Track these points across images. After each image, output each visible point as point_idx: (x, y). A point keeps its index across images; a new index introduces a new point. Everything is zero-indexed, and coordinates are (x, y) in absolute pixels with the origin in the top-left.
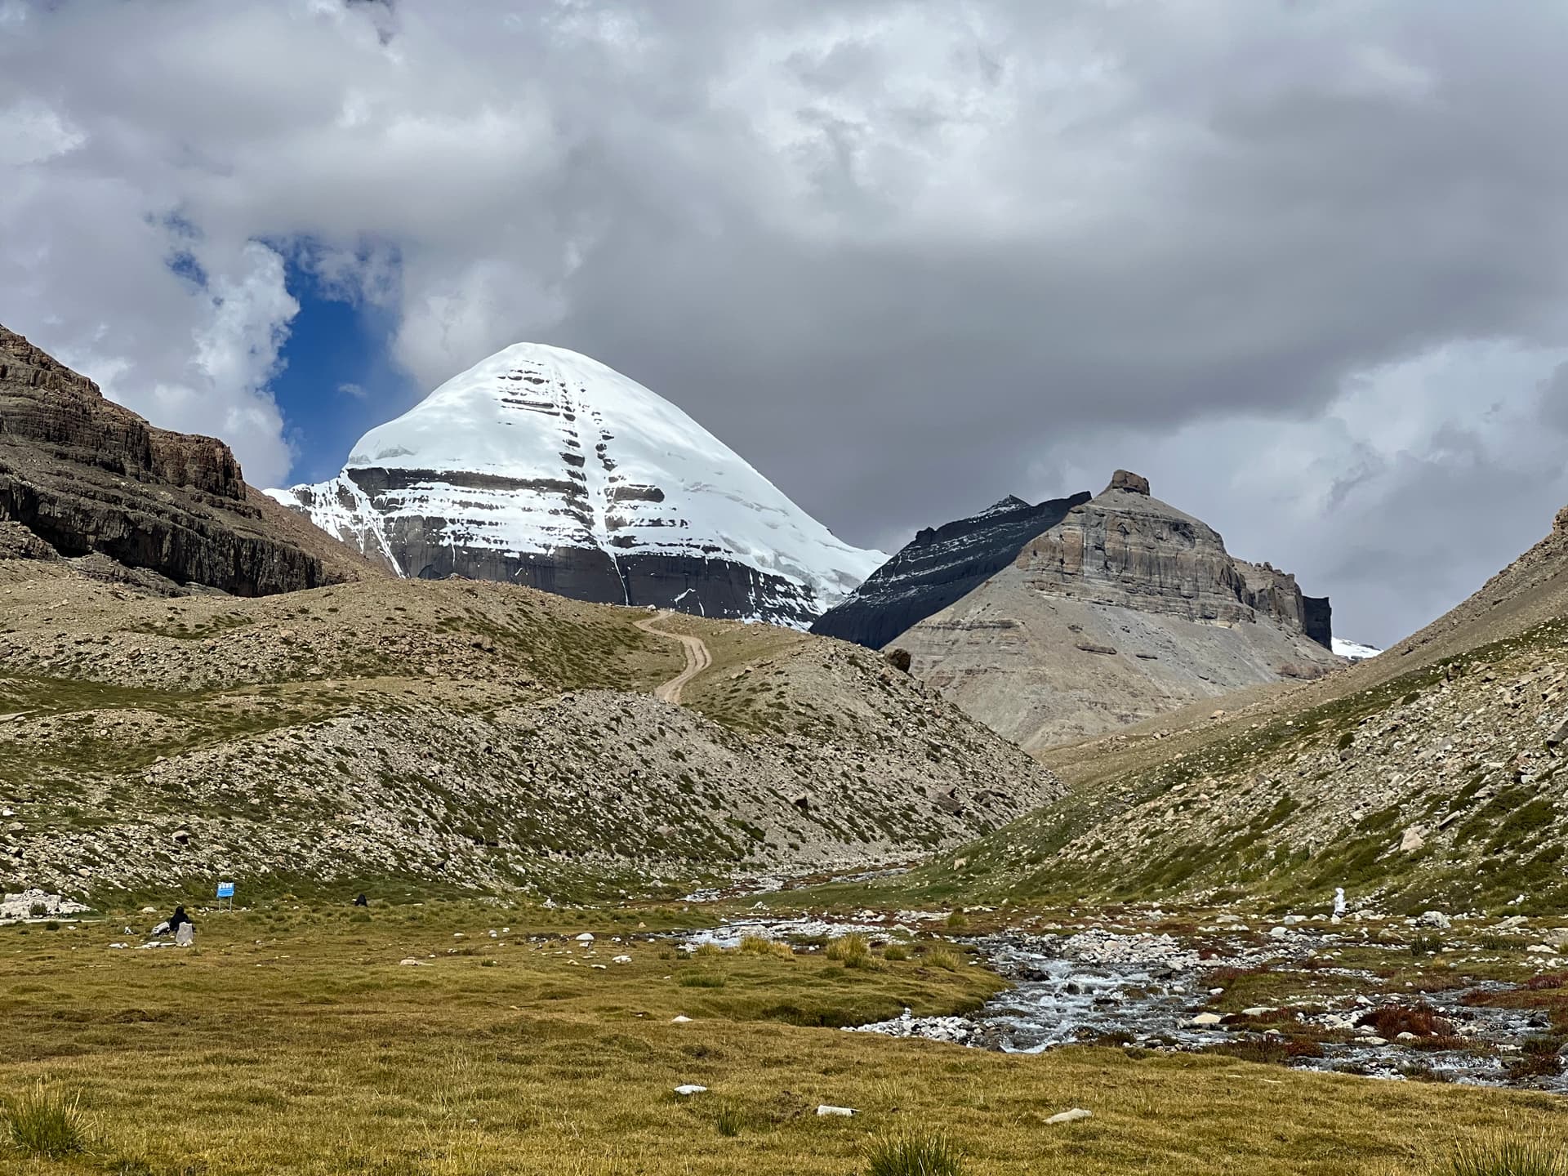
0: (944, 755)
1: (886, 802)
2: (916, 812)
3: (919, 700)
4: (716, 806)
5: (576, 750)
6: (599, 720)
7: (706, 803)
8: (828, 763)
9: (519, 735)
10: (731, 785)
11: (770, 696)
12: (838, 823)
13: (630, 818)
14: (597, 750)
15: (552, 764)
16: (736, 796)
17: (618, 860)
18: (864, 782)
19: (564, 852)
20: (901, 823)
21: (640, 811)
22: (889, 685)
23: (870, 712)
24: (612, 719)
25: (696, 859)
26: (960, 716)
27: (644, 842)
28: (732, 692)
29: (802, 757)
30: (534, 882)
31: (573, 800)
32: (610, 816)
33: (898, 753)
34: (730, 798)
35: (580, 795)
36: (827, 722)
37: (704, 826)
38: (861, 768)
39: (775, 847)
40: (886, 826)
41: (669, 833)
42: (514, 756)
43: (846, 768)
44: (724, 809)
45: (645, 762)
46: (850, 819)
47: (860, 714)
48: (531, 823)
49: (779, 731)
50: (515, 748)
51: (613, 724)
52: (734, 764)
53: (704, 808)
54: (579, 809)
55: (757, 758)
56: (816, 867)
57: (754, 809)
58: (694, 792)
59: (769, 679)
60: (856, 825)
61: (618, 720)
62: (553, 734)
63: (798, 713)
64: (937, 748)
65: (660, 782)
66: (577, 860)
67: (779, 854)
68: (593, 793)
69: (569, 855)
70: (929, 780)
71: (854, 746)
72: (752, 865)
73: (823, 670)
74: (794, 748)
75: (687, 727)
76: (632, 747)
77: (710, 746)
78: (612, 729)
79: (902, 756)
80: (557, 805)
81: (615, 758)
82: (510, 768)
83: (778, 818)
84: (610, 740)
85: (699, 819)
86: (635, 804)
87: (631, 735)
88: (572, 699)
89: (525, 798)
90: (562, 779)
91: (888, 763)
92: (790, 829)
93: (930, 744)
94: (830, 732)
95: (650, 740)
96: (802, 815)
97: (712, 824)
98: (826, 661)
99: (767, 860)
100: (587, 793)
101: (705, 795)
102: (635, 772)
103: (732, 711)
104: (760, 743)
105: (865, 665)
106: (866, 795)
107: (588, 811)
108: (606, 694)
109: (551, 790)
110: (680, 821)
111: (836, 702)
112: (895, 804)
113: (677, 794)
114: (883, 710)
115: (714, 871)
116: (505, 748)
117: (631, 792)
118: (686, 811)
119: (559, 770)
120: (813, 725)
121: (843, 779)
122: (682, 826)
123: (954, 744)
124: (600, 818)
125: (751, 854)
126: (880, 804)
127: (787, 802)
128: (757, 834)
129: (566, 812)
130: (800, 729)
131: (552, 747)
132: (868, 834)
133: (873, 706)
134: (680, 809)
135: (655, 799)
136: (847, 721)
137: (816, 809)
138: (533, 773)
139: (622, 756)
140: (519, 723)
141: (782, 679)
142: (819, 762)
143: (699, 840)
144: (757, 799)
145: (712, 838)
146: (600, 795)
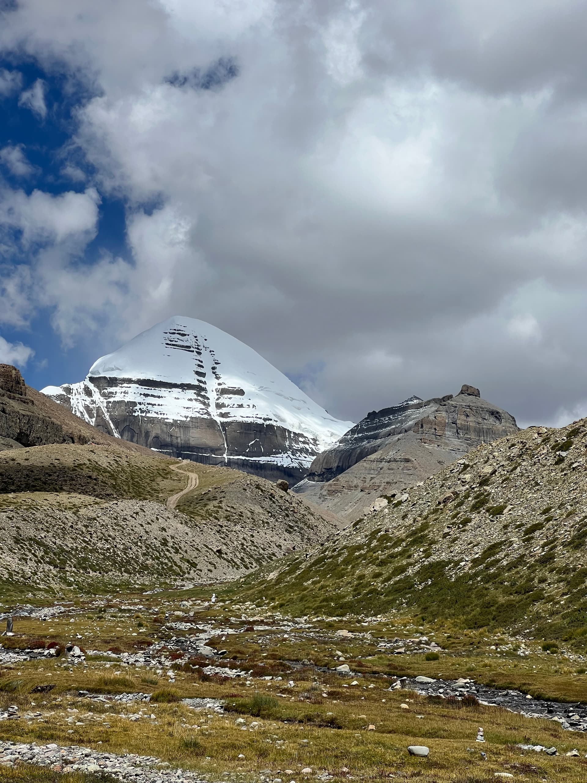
0: (295, 530)
1: (261, 551)
2: (275, 556)
3: (288, 505)
4: (177, 552)
5: (114, 527)
6: (128, 513)
7: (172, 551)
8: (237, 534)
9: (88, 520)
10: (186, 543)
11: (216, 503)
12: (235, 560)
13: (134, 557)
14: (125, 527)
15: (102, 533)
16: (188, 548)
17: (123, 576)
18: (253, 542)
19: (98, 572)
20: (267, 561)
21: (140, 554)
22: (274, 498)
23: (261, 511)
24: (134, 513)
25: (162, 575)
26: (309, 513)
27: (138, 568)
28: (200, 500)
29: (225, 530)
30: (76, 585)
31: (108, 549)
32: (125, 556)
33: (271, 529)
34: (184, 549)
35: (112, 547)
36: (239, 515)
37: (169, 561)
38: (253, 536)
39: (201, 571)
40: (259, 562)
41: (152, 564)
42: (84, 529)
43: (245, 536)
44: (180, 553)
45: (147, 532)
46: (242, 559)
47: (256, 511)
48: (85, 559)
49: (216, 518)
50: (85, 526)
51: (134, 515)
52: (190, 534)
53: (171, 553)
54: (110, 553)
55: (202, 531)
56: (217, 580)
57: (195, 553)
58: (167, 546)
59: (217, 495)
60: (245, 562)
61: (137, 513)
62: (106, 519)
63: (227, 510)
64: (291, 527)
65: (152, 541)
66: (103, 576)
67: (202, 574)
68: (118, 546)
69: (100, 573)
70: (284, 542)
71: (251, 525)
72: (187, 578)
73: (243, 491)
74: (222, 527)
75: (170, 517)
76: (142, 525)
77: (179, 525)
78: (133, 517)
79: (273, 531)
80: (100, 551)
81: (132, 530)
82: (80, 535)
83: (206, 558)
84: (132, 522)
85: (168, 558)
86: (138, 551)
87: (142, 520)
88: (117, 504)
89: (85, 548)
90: (105, 540)
91: (265, 534)
92: (210, 563)
93: (289, 525)
94: (240, 519)
95: (151, 522)
96: (218, 556)
97: (173, 560)
98: (245, 487)
99: (196, 577)
100: (116, 546)
101: (172, 547)
102: (141, 537)
103: (197, 509)
104: (205, 524)
105: (264, 489)
106: (253, 548)
107: (114, 554)
108: (134, 501)
109: (99, 545)
110: (158, 558)
111: (245, 505)
112: (266, 552)
113: (159, 547)
114: (268, 510)
115: (168, 581)
116: (80, 526)
117: (137, 546)
118: (162, 554)
119: (104, 535)
120: (232, 516)
121: (243, 541)
122: (159, 561)
123: (301, 525)
124: (120, 557)
125: (189, 573)
126: (259, 552)
127: (212, 550)
128: (194, 565)
129: (104, 554)
130: (226, 518)
131: (103, 525)
132: (249, 565)
133: (263, 508)
134: (160, 553)
135: (148, 549)
136: (249, 514)
137: (226, 554)
138: (91, 537)
139: (136, 530)
140: (89, 514)
141: (223, 494)
142: (233, 533)
143: (165, 567)
144: (197, 549)
145: (172, 566)
146: (122, 547)
